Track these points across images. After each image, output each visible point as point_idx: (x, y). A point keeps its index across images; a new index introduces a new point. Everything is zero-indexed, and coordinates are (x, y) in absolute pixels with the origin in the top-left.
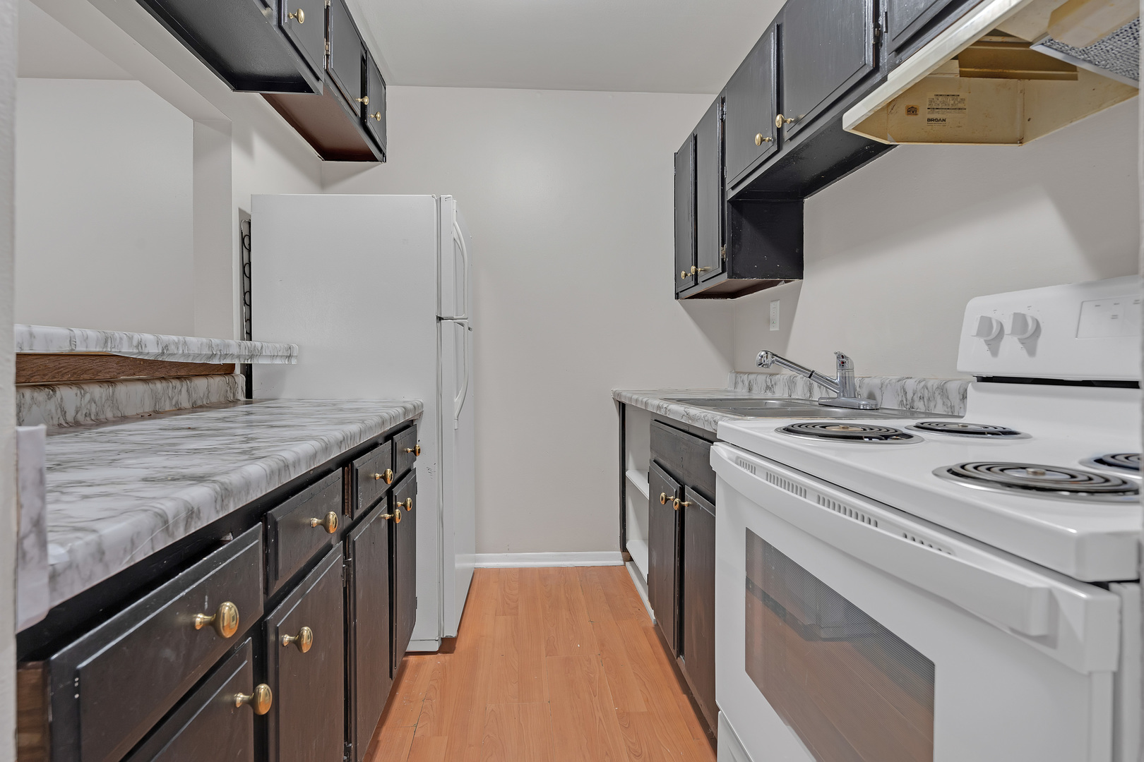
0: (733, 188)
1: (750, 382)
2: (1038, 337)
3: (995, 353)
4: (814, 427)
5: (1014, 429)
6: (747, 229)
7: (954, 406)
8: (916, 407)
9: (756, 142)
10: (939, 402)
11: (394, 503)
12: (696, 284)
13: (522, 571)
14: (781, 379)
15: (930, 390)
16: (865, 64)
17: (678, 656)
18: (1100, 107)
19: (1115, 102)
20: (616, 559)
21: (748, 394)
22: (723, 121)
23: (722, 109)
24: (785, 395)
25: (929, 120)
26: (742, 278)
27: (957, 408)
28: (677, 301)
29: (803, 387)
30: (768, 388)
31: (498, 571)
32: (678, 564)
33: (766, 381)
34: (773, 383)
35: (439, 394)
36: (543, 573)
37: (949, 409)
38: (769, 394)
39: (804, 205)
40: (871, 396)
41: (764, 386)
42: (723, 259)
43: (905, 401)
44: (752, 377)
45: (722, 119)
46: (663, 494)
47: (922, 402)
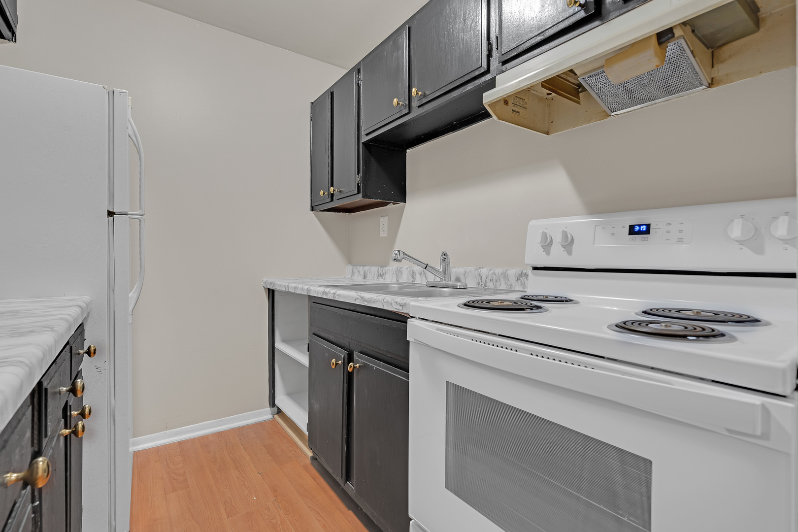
0: (367, 135)
1: (365, 272)
2: (572, 244)
3: (548, 253)
4: (482, 302)
5: (571, 298)
6: (374, 164)
7: (512, 285)
8: (488, 286)
9: (394, 104)
10: (503, 282)
11: (68, 414)
12: (332, 200)
13: (181, 443)
14: (390, 270)
15: (497, 275)
16: (481, 66)
17: (346, 483)
18: (589, 122)
19: (597, 121)
20: (266, 414)
21: (364, 280)
22: (359, 86)
23: (358, 77)
24: (393, 281)
25: (513, 111)
26: (371, 199)
27: (514, 286)
28: (312, 213)
29: (408, 275)
30: (379, 276)
31: (157, 450)
32: (346, 412)
33: (378, 271)
34: (384, 272)
35: (111, 289)
36: (203, 442)
37: (509, 287)
38: (381, 280)
39: (407, 154)
40: (458, 280)
41: (377, 274)
42: (358, 184)
43: (481, 283)
44: (367, 268)
45: (358, 84)
46: (334, 361)
47: (492, 283)
